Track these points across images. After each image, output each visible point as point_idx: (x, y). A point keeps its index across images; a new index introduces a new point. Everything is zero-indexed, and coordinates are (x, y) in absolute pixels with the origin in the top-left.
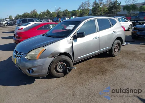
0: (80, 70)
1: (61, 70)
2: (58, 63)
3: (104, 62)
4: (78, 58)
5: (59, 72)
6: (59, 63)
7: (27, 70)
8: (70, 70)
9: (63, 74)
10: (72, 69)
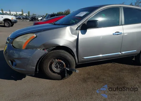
0: (86, 76)
1: (58, 71)
2: (54, 60)
3: (125, 71)
4: (85, 58)
5: (54, 72)
6: (56, 59)
7: (10, 62)
8: (70, 73)
9: (60, 76)
10: (73, 72)
